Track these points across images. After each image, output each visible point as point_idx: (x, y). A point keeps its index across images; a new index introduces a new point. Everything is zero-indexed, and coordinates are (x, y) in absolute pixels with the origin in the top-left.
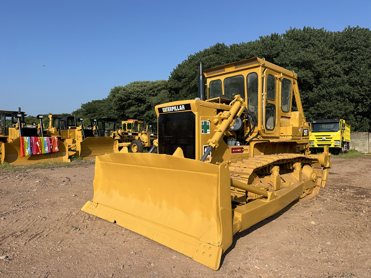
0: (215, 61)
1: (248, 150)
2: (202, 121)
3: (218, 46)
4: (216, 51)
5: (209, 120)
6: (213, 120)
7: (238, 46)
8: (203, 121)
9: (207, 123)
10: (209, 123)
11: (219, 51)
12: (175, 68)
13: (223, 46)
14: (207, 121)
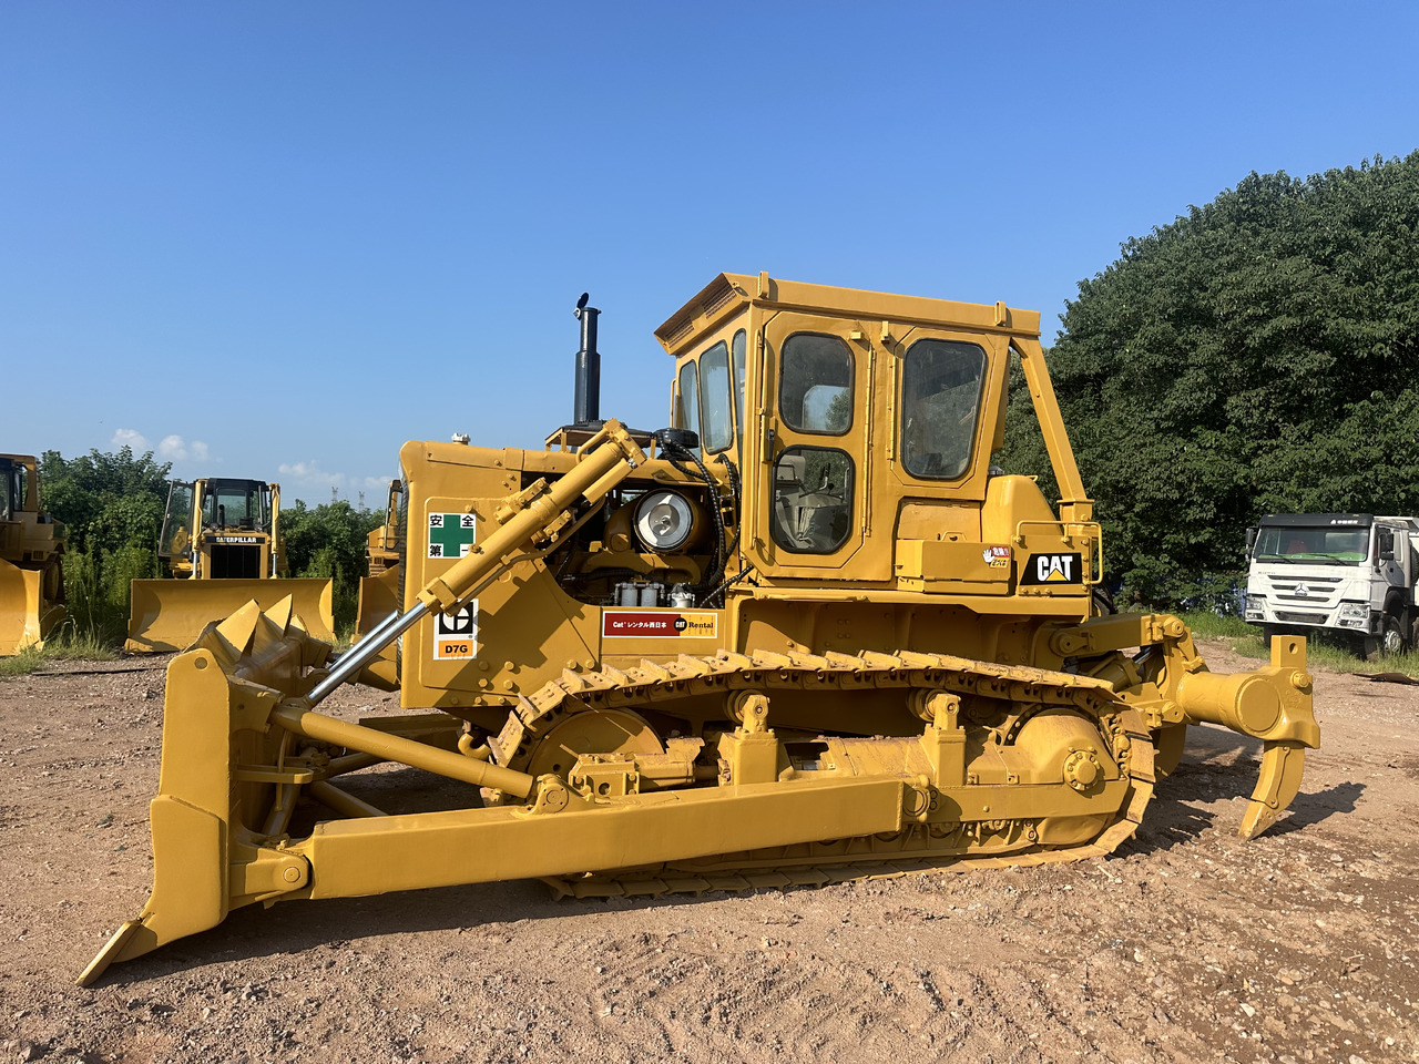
0: (1228, 253)
1: (711, 626)
2: (431, 514)
3: (1252, 186)
4: (1244, 208)
5: (472, 512)
6: (493, 510)
7: (1350, 174)
8: (442, 515)
9: (462, 523)
10: (474, 523)
11: (1260, 209)
12: (1074, 299)
13: (1280, 184)
14: (463, 516)
